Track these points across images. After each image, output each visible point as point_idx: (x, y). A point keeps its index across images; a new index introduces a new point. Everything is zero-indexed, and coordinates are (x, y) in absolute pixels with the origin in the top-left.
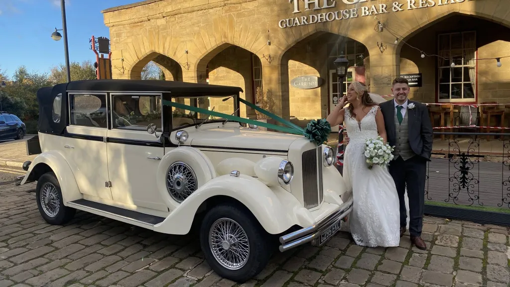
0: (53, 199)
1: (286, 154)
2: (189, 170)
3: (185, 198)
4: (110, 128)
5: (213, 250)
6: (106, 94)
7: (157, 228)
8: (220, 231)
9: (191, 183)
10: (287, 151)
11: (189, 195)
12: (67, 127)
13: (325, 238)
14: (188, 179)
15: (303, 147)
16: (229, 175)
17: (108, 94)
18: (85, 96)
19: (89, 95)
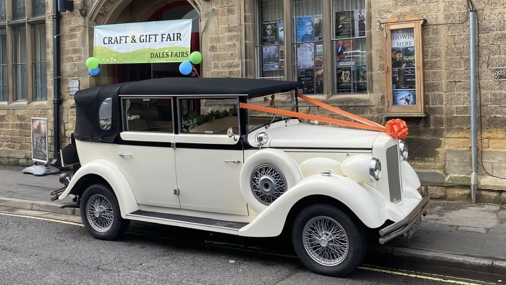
0: (104, 212)
1: (370, 151)
3: (274, 200)
4: (177, 133)
6: (172, 98)
7: (243, 232)
8: (313, 229)
9: (281, 185)
10: (371, 149)
11: (278, 196)
12: (121, 134)
13: (412, 232)
15: (387, 144)
16: (320, 175)
18: (144, 100)
19: (149, 100)
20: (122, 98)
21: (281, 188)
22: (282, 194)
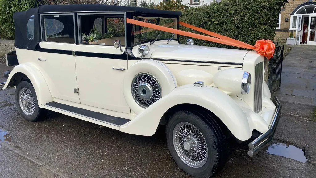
1: (241, 66)
2: (154, 80)
3: (150, 104)
4: (77, 44)
5: (177, 148)
6: (74, 14)
7: (123, 128)
9: (156, 92)
11: (154, 102)
12: (40, 43)
14: (153, 88)
16: (193, 85)
17: (76, 14)
18: (55, 16)
19: (58, 16)
20: (41, 15)
21: (157, 95)
22: (158, 99)
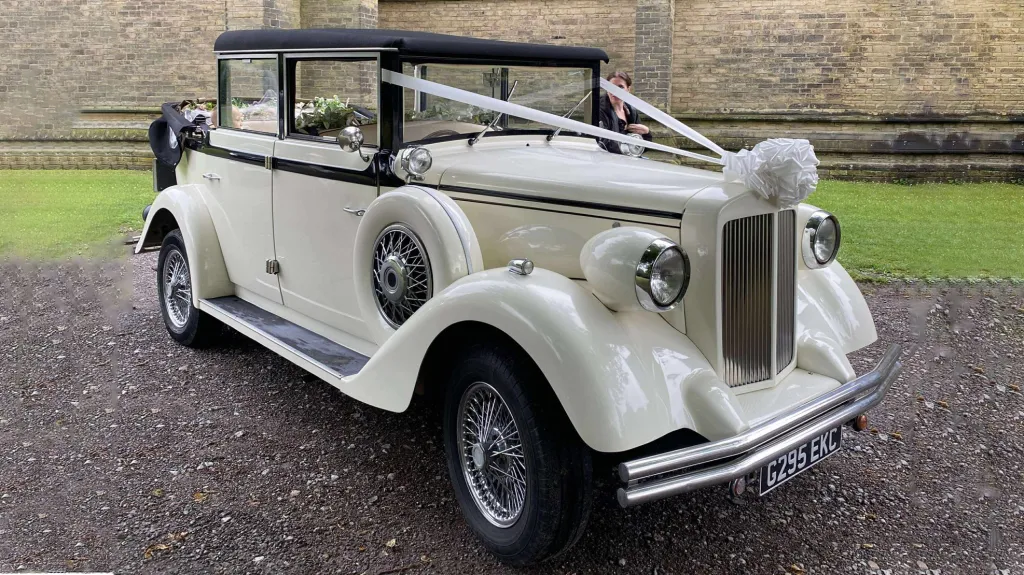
1: (676, 222)
2: (414, 246)
3: (407, 317)
4: (281, 136)
9: (419, 280)
10: (680, 216)
13: (782, 476)
14: (412, 268)
16: (507, 268)
17: (281, 57)
21: (421, 287)
22: (423, 303)
